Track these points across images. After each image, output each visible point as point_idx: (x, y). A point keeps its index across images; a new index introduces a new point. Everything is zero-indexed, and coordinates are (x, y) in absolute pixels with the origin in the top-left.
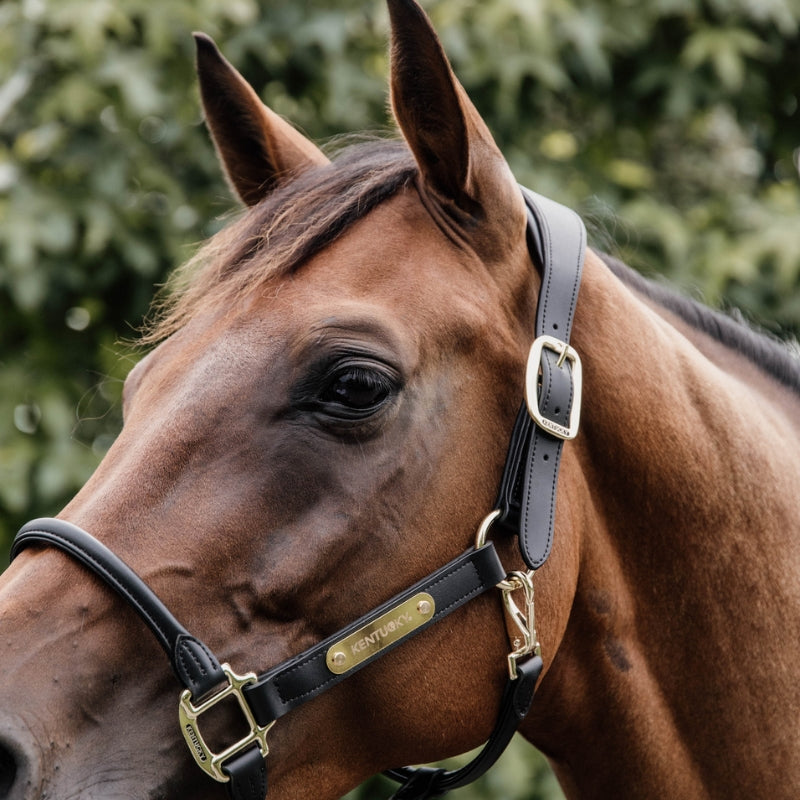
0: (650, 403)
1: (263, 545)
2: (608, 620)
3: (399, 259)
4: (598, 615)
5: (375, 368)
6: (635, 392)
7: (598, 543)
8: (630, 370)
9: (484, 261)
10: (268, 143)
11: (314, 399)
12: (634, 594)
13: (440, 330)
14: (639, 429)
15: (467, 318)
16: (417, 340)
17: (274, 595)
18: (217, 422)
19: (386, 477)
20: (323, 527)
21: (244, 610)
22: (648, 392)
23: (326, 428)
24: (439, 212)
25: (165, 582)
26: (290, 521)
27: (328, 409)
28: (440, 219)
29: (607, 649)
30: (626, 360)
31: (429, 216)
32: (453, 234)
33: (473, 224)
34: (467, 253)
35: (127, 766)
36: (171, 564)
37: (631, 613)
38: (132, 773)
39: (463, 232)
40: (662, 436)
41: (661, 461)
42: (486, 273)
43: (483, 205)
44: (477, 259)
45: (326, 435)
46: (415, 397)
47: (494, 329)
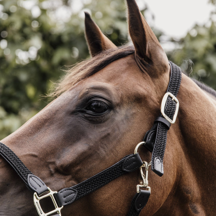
0: (206, 129)
1: (61, 151)
2: (190, 197)
3: (122, 73)
4: (186, 195)
5: (102, 101)
6: (201, 124)
7: (187, 171)
8: (200, 118)
9: (151, 77)
10: (102, 44)
11: (83, 109)
12: (201, 190)
13: (130, 94)
14: (202, 136)
15: (139, 92)
16: (120, 95)
17: (62, 166)
18: (55, 114)
19: (103, 135)
20: (80, 147)
21: (52, 170)
22: (206, 125)
23: (86, 118)
24: (139, 62)
25: (28, 158)
26: (71, 145)
27: (87, 112)
28: (139, 64)
29: (190, 206)
30: (199, 115)
31: (136, 63)
32: (142, 69)
33: (149, 66)
34: (145, 74)
35: (6, 211)
36: (31, 153)
37: (200, 196)
38: (8, 213)
39: (145, 68)
40: (210, 139)
41: (209, 147)
42: (151, 81)
43: (152, 60)
44: (149, 76)
45: (86, 120)
46: (118, 113)
47: (151, 97)
